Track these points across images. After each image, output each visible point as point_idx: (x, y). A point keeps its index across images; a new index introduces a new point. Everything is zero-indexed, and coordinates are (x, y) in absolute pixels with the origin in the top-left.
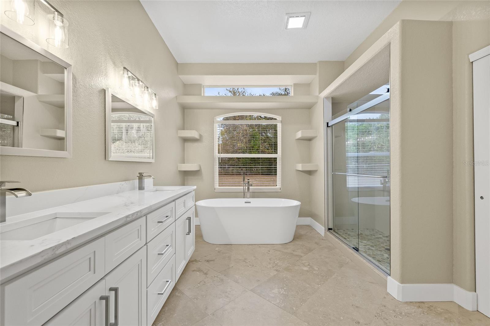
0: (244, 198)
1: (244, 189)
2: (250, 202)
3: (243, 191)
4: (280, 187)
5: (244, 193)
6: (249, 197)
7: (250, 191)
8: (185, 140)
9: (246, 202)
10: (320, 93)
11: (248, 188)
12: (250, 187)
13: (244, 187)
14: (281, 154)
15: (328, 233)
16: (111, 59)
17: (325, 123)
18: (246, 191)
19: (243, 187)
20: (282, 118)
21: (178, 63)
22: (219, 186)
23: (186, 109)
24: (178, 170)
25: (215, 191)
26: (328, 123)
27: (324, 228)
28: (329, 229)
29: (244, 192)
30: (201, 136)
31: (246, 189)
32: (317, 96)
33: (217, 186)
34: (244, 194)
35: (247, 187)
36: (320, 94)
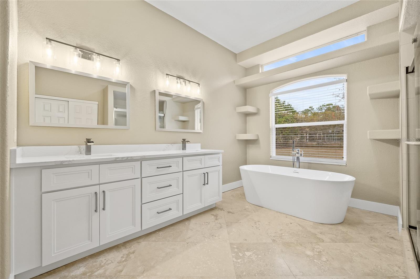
0: (293, 167)
1: (294, 159)
2: (298, 172)
3: (292, 161)
4: (346, 160)
8: (247, 115)
9: (294, 172)
11: (297, 158)
14: (346, 120)
16: (160, 71)
18: (296, 161)
20: (348, 77)
21: (236, 54)
22: (276, 155)
23: (247, 89)
24: (237, 139)
25: (271, 159)
26: (407, 68)
33: (273, 154)
34: (294, 164)
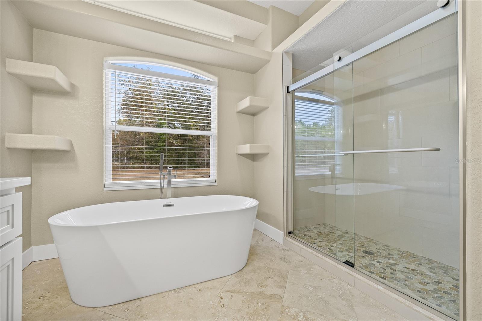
0: (161, 198)
1: (161, 183)
2: (172, 205)
4: (216, 178)
5: (162, 190)
6: (170, 197)
7: (172, 186)
9: (165, 206)
10: (274, 47)
11: (169, 182)
12: (173, 180)
13: (162, 181)
14: (216, 131)
15: (289, 239)
17: (284, 87)
18: (166, 186)
19: (159, 181)
20: (219, 80)
22: (114, 180)
23: (36, 28)
24: (7, 146)
25: (105, 189)
26: (288, 87)
27: (283, 233)
28: (290, 233)
29: (161, 188)
30: (73, 86)
31: (166, 183)
32: (270, 52)
33: (108, 179)
34: (162, 192)
35: (166, 181)
36: (274, 50)
